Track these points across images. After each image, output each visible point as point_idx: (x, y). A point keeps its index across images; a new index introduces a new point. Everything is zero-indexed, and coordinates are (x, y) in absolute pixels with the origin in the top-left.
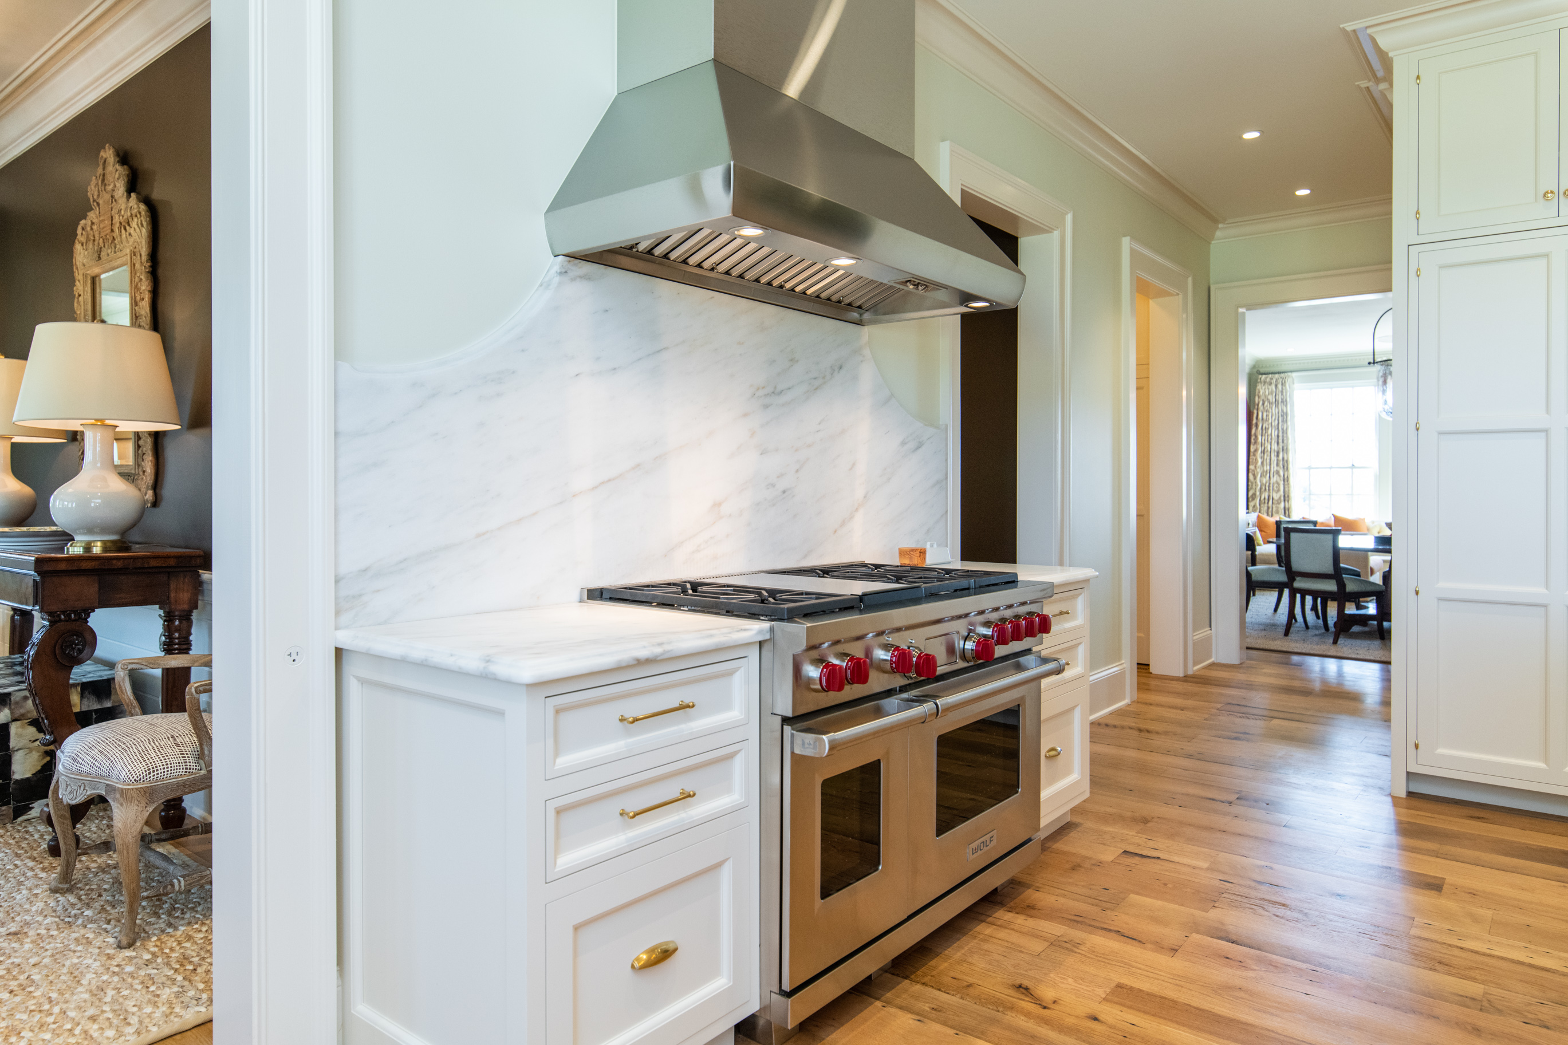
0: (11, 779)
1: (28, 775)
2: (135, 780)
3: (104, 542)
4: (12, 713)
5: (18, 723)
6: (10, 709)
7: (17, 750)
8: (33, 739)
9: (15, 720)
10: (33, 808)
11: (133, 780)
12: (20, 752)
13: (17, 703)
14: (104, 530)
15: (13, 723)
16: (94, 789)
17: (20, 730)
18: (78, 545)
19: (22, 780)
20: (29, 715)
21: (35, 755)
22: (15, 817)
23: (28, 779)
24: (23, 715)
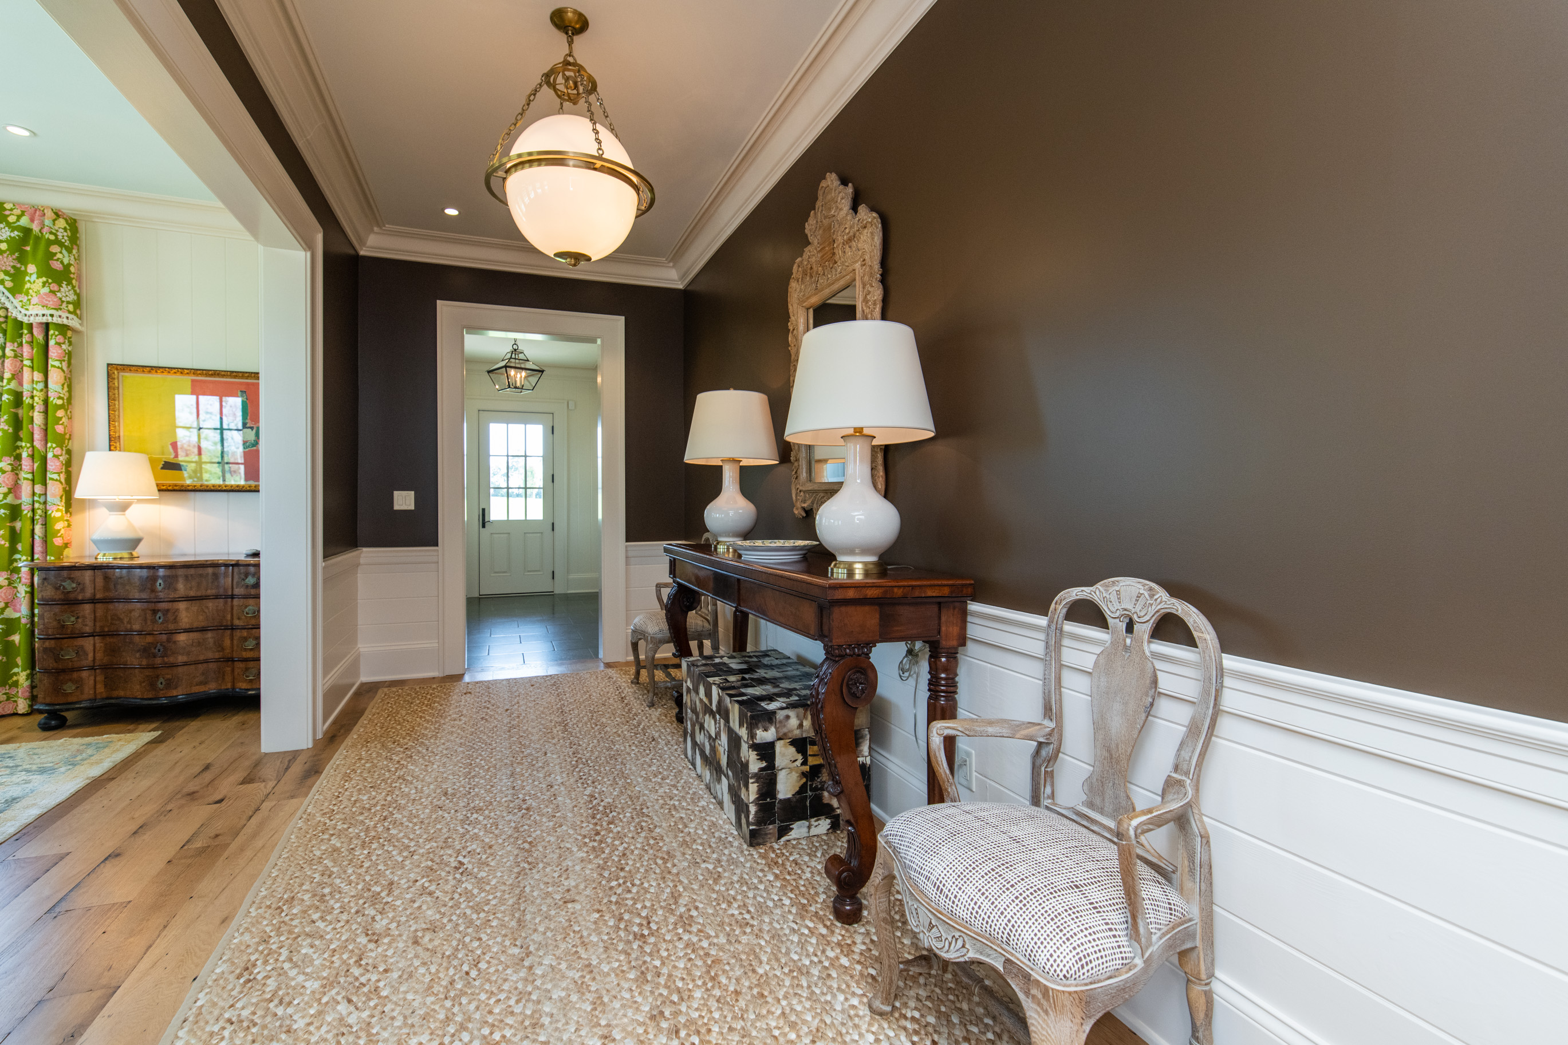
0: (776, 799)
1: (789, 796)
2: (1065, 976)
3: (865, 564)
4: (777, 732)
5: (782, 741)
6: (776, 727)
7: (781, 769)
8: (793, 759)
9: (779, 739)
10: (793, 829)
11: (1061, 976)
12: (784, 771)
13: (780, 722)
14: (865, 551)
15: (778, 742)
16: (981, 953)
17: (783, 749)
18: (842, 566)
19: (785, 800)
20: (790, 735)
21: (795, 776)
22: (779, 838)
23: (789, 799)
24: (785, 734)
